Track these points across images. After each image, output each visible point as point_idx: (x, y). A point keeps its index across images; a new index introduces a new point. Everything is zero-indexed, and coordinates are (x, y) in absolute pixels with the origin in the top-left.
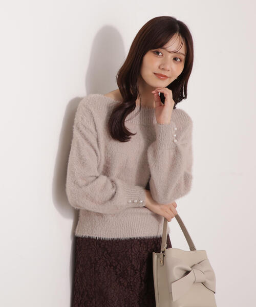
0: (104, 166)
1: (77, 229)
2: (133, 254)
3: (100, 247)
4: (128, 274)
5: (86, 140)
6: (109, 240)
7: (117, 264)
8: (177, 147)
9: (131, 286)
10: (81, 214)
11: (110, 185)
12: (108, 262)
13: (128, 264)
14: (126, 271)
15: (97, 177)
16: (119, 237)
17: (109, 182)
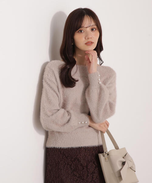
0: (63, 103)
1: (47, 143)
2: (81, 157)
3: (61, 153)
4: (79, 169)
5: (51, 87)
6: (66, 149)
7: (71, 163)
8: (101, 86)
9: (81, 176)
10: (49, 134)
11: (66, 114)
12: (66, 162)
13: (79, 162)
14: (77, 168)
15: (58, 110)
16: (72, 146)
17: (66, 112)
